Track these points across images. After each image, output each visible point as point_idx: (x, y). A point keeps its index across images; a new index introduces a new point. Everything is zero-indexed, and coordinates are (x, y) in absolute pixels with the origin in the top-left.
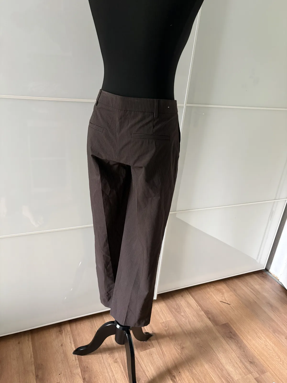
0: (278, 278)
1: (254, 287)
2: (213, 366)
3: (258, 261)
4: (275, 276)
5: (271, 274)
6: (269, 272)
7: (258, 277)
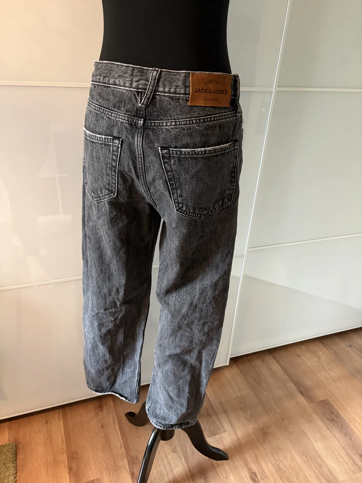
2: (309, 460)
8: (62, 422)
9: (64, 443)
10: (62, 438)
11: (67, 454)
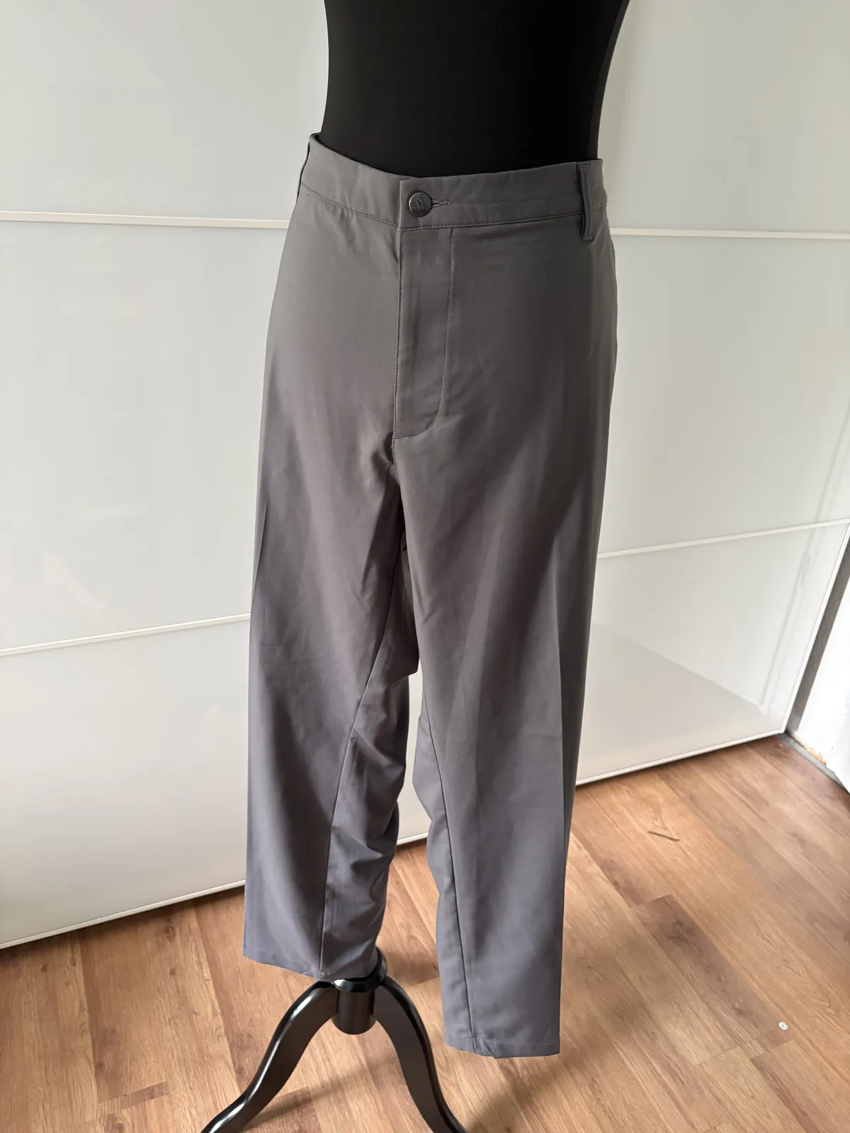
0: (824, 759)
3: (763, 709)
4: (813, 753)
5: (803, 747)
7: (764, 757)
8: (81, 967)
9: (86, 1013)
10: (81, 1002)
11: (92, 1036)
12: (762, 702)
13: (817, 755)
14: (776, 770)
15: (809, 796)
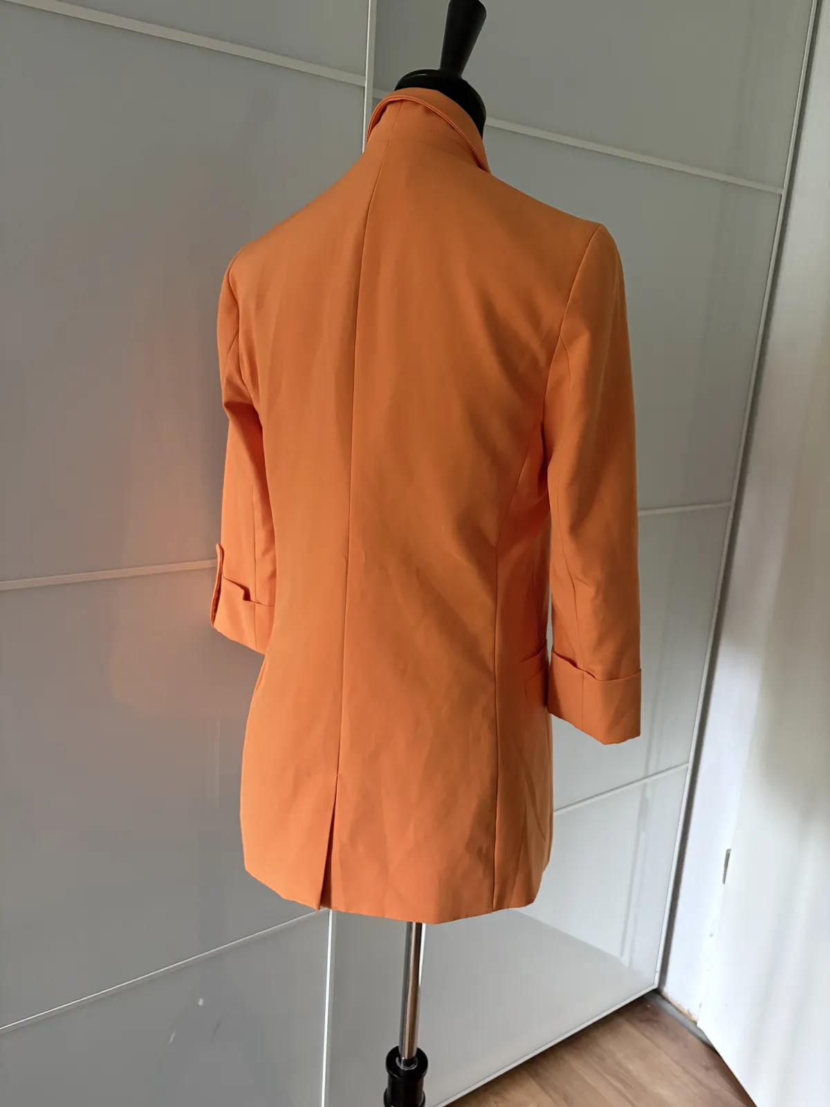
0: (694, 1017)
1: (627, 1071)
3: (625, 960)
4: (682, 1010)
5: (670, 1003)
6: (665, 998)
7: (634, 1026)
12: (622, 953)
13: (686, 1012)
14: (647, 1042)
15: (685, 1071)
